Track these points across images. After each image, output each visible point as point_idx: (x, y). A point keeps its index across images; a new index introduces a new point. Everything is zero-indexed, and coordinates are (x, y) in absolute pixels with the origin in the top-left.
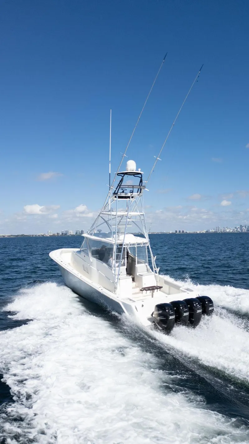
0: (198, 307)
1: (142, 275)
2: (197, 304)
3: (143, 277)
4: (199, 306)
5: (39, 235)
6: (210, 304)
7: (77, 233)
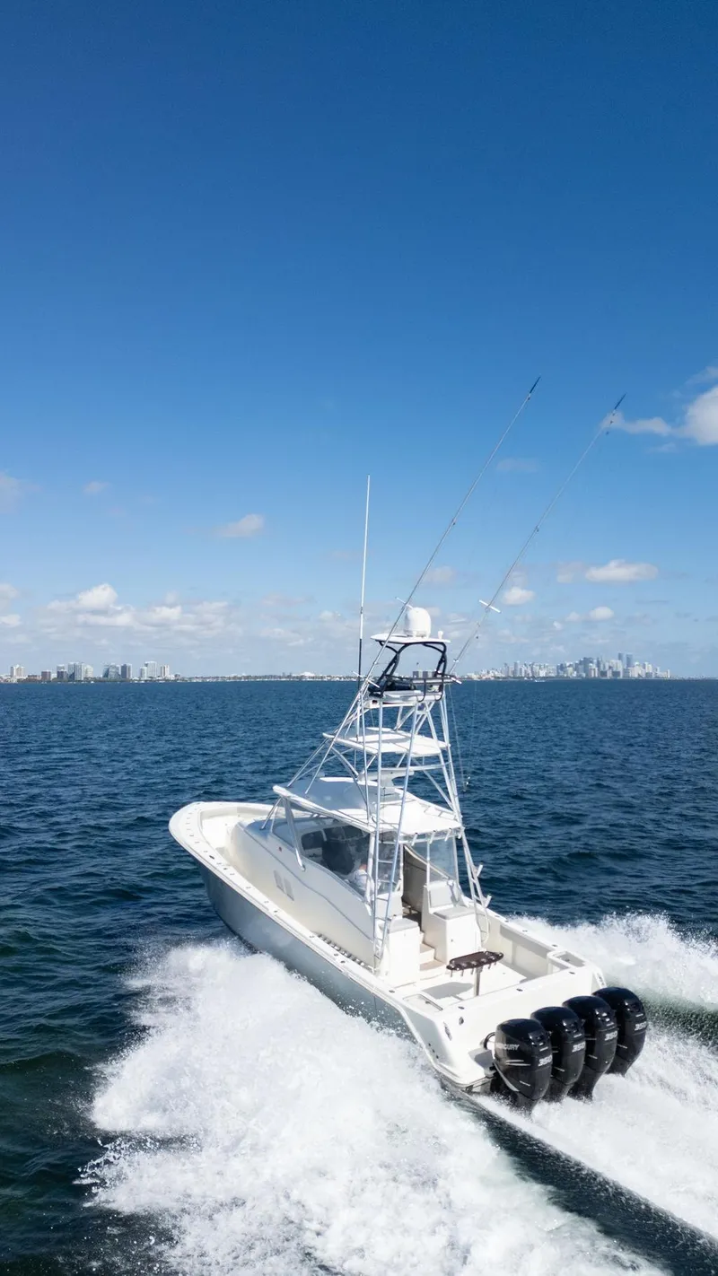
0: (608, 1025)
1: (444, 917)
2: (605, 1015)
3: (448, 922)
4: (608, 1022)
6: (638, 1013)
7: (110, 673)
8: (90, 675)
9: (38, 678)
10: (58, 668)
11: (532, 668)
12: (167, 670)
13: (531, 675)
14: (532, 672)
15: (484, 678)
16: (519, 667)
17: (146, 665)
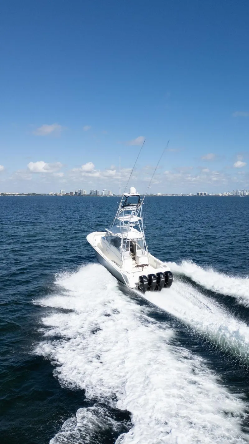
0: (162, 277)
1: (139, 257)
5: (51, 194)
6: (170, 276)
7: (92, 193)
8: (86, 194)
9: (69, 194)
10: (75, 191)
11: (243, 192)
12: (111, 192)
13: (243, 194)
14: (244, 193)
15: (224, 195)
16: (238, 191)
17: (104, 191)
